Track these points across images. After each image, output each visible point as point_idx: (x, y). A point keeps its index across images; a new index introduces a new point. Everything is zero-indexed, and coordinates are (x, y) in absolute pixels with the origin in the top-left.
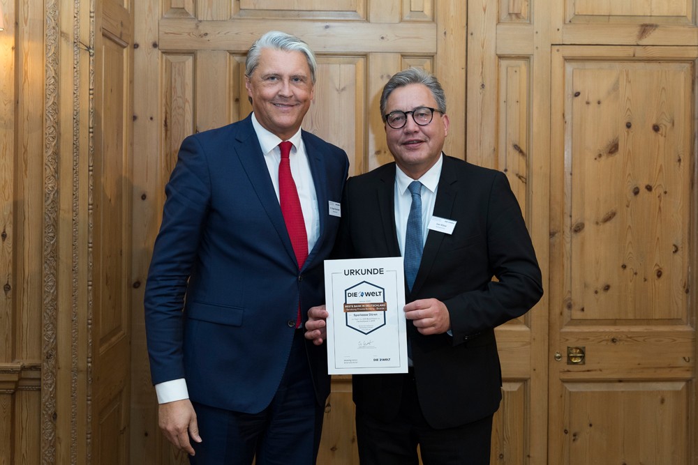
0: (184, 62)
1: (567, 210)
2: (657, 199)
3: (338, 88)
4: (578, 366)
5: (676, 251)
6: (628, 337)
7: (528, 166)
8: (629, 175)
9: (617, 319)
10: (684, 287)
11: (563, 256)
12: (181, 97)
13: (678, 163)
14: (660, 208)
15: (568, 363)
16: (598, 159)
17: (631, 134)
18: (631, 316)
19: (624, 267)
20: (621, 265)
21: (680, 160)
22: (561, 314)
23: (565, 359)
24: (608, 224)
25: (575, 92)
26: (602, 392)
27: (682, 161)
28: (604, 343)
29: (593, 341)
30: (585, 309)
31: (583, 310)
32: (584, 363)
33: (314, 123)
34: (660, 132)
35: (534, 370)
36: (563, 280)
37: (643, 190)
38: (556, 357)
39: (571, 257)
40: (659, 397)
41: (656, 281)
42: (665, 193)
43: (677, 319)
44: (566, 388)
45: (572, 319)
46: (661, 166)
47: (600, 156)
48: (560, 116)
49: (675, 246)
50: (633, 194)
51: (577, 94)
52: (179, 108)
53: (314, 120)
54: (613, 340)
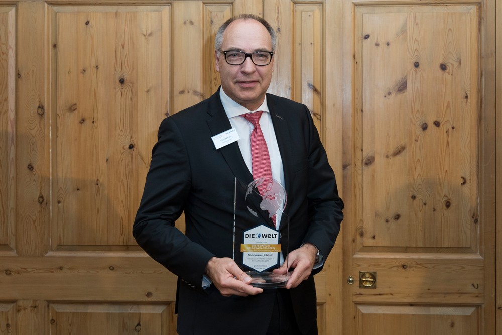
0: (7, 13)
1: (359, 144)
2: (445, 133)
3: (145, 34)
4: (370, 290)
5: (464, 183)
6: (418, 264)
7: (323, 104)
8: (418, 111)
9: (407, 247)
10: (473, 218)
11: (355, 187)
12: (4, 44)
13: (465, 100)
14: (448, 142)
15: (360, 287)
16: (387, 96)
17: (419, 73)
18: (420, 244)
19: (414, 198)
20: (411, 195)
21: (467, 97)
22: (354, 241)
23: (357, 283)
24: (398, 157)
25: (364, 35)
26: (394, 315)
27: (469, 97)
28: (395, 269)
29: (384, 266)
30: (376, 237)
31: (374, 237)
32: (375, 287)
33: (124, 66)
34: (447, 71)
35: (330, 295)
36: (356, 209)
37: (431, 125)
38: (350, 281)
39: (362, 188)
40: (450, 321)
41: (445, 211)
42: (453, 128)
43: (466, 248)
44: (359, 310)
45: (364, 246)
46: (449, 102)
47: (389, 94)
48: (351, 57)
49: (463, 178)
50: (421, 129)
51: (367, 37)
52: (3, 53)
53: (123, 63)
54: (404, 267)
